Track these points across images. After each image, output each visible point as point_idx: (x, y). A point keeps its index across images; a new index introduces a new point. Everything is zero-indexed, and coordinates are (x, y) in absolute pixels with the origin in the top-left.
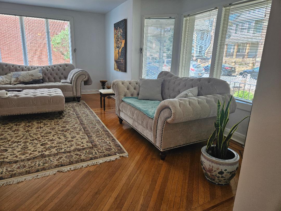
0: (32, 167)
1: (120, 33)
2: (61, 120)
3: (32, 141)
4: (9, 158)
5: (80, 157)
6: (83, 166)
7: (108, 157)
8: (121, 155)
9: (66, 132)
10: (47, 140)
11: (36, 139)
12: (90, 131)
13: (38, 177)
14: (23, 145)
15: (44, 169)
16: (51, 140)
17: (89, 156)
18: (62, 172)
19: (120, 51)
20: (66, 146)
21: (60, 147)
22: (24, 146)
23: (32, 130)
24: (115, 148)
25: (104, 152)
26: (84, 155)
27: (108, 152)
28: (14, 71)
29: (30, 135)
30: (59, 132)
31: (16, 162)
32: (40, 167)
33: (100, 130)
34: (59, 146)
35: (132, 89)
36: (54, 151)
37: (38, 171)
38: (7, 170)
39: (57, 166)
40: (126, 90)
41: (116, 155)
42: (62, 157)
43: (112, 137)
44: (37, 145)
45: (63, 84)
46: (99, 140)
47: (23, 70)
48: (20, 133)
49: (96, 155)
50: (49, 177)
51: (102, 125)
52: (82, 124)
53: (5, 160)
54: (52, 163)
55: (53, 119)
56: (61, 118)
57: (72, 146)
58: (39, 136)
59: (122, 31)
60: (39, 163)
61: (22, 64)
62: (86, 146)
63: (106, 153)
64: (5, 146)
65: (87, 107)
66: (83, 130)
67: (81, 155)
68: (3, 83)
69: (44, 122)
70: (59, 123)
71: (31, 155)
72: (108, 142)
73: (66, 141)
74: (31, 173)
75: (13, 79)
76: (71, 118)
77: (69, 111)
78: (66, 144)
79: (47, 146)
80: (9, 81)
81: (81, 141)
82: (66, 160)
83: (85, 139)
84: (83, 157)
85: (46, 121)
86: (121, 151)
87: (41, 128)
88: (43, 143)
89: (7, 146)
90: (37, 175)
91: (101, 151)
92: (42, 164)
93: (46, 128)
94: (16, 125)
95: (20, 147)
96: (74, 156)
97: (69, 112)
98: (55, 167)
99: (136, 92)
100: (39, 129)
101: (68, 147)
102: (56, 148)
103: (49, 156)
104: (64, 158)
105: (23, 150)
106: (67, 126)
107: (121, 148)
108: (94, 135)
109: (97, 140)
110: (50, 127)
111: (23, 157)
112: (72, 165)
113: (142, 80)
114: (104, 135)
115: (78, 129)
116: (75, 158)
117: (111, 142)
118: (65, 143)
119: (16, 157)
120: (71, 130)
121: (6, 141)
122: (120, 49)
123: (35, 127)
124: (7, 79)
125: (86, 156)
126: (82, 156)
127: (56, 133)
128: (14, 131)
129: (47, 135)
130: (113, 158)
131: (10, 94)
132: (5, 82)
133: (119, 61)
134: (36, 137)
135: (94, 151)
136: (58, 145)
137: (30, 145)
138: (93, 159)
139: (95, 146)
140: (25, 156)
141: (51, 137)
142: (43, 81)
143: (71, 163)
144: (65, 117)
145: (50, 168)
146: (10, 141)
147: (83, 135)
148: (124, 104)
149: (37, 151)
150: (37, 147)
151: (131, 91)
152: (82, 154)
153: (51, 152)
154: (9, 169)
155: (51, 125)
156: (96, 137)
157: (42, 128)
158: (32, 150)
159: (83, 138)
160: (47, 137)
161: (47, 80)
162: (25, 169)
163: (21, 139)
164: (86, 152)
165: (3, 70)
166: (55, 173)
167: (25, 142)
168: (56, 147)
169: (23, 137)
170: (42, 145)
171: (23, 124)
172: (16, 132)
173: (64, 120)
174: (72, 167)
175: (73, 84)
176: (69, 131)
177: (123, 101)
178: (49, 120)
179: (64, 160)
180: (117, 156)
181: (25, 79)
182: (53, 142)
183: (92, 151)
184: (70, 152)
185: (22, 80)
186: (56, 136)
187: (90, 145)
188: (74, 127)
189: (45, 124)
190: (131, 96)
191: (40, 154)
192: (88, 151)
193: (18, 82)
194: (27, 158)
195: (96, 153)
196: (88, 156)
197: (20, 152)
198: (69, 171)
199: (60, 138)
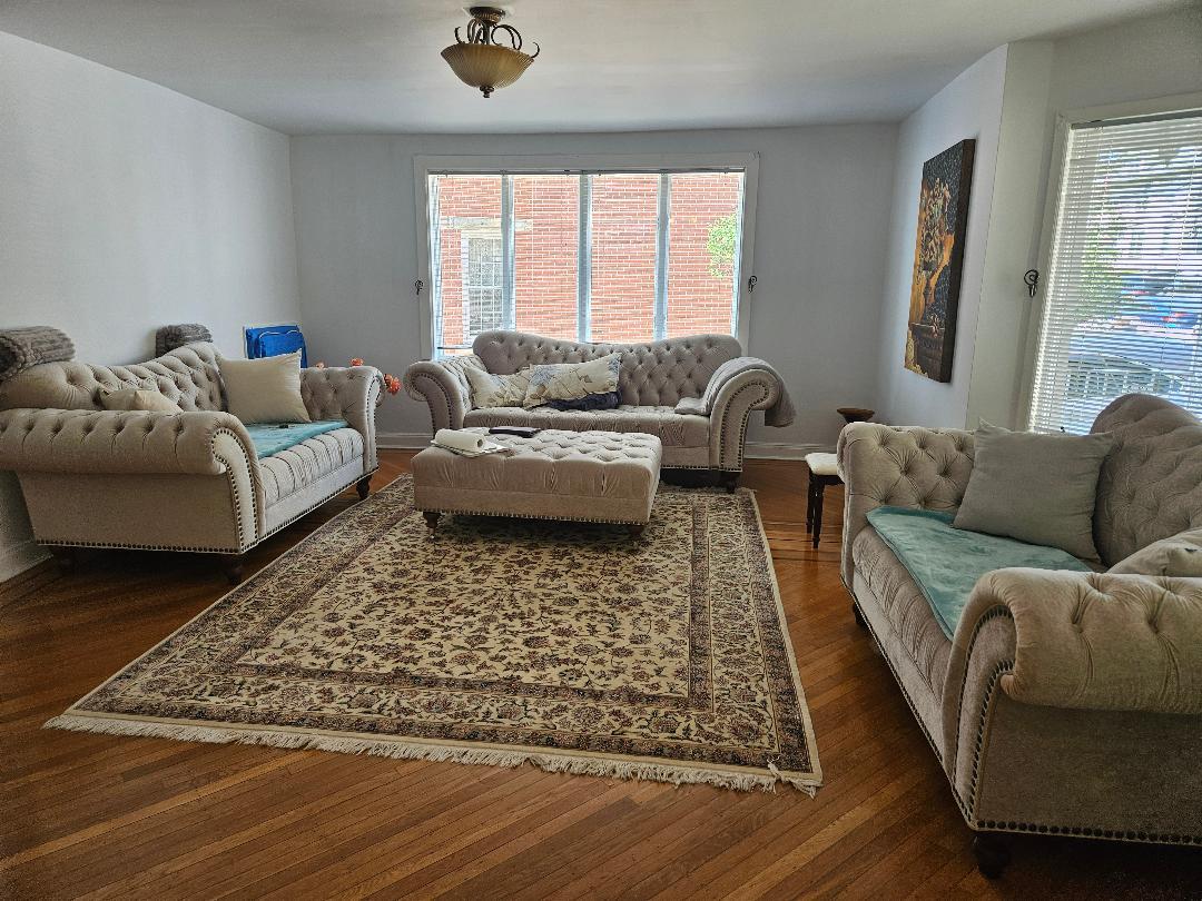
0: (465, 715)
1: (940, 202)
2: (631, 558)
3: (507, 621)
4: (421, 664)
5: (625, 728)
6: (617, 770)
7: (724, 766)
8: (785, 776)
9: (626, 613)
10: (553, 627)
11: (522, 613)
12: (713, 628)
13: (464, 760)
14: (478, 625)
15: (492, 736)
16: (562, 632)
17: (656, 735)
18: (539, 766)
19: (933, 282)
20: (597, 669)
21: (578, 666)
22: (478, 633)
23: (526, 577)
24: (774, 734)
25: (720, 739)
26: (641, 727)
27: (736, 742)
28: (542, 360)
29: (512, 595)
30: (603, 607)
31: (432, 683)
32: (484, 724)
33: (756, 632)
34: (577, 661)
35: (929, 471)
36: (553, 674)
37: (472, 737)
38: (398, 702)
39: (534, 739)
40: (896, 473)
41: (765, 766)
42: (565, 709)
43: (789, 679)
44: (516, 640)
45: (678, 416)
46: (726, 677)
47: (565, 360)
48: (491, 581)
49: (685, 741)
50: (494, 772)
51: (774, 613)
52: (695, 590)
53: (411, 667)
54: (525, 720)
55: (606, 550)
56: (633, 552)
57: (616, 673)
58: (536, 606)
59: (948, 195)
60: (491, 708)
61: (570, 337)
62: (664, 690)
63: (726, 743)
64: (432, 619)
65: (750, 518)
66: (687, 615)
67: (628, 723)
68: (500, 401)
69: (574, 554)
70: (618, 568)
71: (482, 672)
72: (759, 698)
73: (607, 645)
74: (451, 738)
75: (532, 390)
76: (669, 557)
77: (676, 525)
78: (601, 662)
79: (541, 651)
80: (519, 393)
81: (656, 659)
82: (573, 722)
83: (675, 659)
84: (632, 733)
85: (581, 552)
86: (794, 758)
87: (556, 575)
88: (536, 634)
89: (435, 619)
90: (465, 750)
91: (711, 730)
92: (494, 716)
93: (570, 582)
94: (491, 551)
95: (467, 631)
96: (607, 718)
97: (673, 531)
98: (526, 743)
99: (946, 487)
100: (548, 581)
101: (602, 675)
102: (564, 667)
103: (531, 690)
104: (569, 715)
105: (469, 647)
106: (640, 587)
107: (803, 745)
108: (718, 652)
109: (718, 674)
110: (585, 579)
111: (458, 671)
112: (583, 753)
113: (985, 433)
114: (760, 660)
115: (671, 610)
116: (604, 726)
117: (769, 702)
118: (600, 655)
119: (442, 664)
120: (647, 607)
121: (441, 600)
122: (932, 275)
123: (539, 570)
124: (515, 389)
125: (645, 731)
126: (633, 729)
127: (589, 609)
128: (476, 572)
129: (561, 608)
130: (741, 777)
131: (493, 444)
132: (508, 398)
133: (922, 329)
134: (525, 609)
135: (685, 718)
136: (576, 656)
137: (496, 633)
138: (665, 757)
139: (701, 700)
140: (464, 669)
141: (567, 621)
142: (619, 398)
143: (582, 744)
144: (651, 549)
145: (512, 738)
146: (451, 605)
147: (677, 638)
148: (872, 542)
149: (505, 662)
150: (511, 646)
151: (923, 482)
152: (636, 717)
153: (541, 678)
154: (404, 703)
155: (591, 572)
156: (723, 662)
157: (560, 576)
158: (493, 653)
159: (672, 654)
160: (557, 617)
161: (636, 395)
162: (443, 715)
163: (483, 605)
164: (655, 714)
165: (509, 357)
166: (515, 762)
167: (488, 620)
168: (566, 661)
169: (491, 597)
170: (527, 643)
171: (512, 551)
172: (479, 576)
173: (638, 560)
174: (579, 760)
175: (715, 418)
176: (636, 610)
177: (869, 524)
178: (595, 549)
179: (565, 723)
180: (768, 776)
181: (563, 391)
182: (566, 639)
183: (679, 719)
184: (598, 696)
185: (554, 395)
186: (584, 620)
187: (683, 688)
188: (662, 595)
189: (574, 565)
190: (917, 507)
191: (509, 673)
192: (662, 712)
193: (543, 401)
194: (467, 677)
195: (687, 730)
196: (653, 735)
197: (458, 652)
198: (562, 773)
199: (593, 630)
